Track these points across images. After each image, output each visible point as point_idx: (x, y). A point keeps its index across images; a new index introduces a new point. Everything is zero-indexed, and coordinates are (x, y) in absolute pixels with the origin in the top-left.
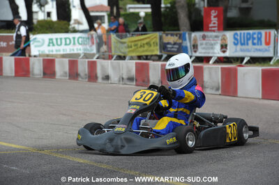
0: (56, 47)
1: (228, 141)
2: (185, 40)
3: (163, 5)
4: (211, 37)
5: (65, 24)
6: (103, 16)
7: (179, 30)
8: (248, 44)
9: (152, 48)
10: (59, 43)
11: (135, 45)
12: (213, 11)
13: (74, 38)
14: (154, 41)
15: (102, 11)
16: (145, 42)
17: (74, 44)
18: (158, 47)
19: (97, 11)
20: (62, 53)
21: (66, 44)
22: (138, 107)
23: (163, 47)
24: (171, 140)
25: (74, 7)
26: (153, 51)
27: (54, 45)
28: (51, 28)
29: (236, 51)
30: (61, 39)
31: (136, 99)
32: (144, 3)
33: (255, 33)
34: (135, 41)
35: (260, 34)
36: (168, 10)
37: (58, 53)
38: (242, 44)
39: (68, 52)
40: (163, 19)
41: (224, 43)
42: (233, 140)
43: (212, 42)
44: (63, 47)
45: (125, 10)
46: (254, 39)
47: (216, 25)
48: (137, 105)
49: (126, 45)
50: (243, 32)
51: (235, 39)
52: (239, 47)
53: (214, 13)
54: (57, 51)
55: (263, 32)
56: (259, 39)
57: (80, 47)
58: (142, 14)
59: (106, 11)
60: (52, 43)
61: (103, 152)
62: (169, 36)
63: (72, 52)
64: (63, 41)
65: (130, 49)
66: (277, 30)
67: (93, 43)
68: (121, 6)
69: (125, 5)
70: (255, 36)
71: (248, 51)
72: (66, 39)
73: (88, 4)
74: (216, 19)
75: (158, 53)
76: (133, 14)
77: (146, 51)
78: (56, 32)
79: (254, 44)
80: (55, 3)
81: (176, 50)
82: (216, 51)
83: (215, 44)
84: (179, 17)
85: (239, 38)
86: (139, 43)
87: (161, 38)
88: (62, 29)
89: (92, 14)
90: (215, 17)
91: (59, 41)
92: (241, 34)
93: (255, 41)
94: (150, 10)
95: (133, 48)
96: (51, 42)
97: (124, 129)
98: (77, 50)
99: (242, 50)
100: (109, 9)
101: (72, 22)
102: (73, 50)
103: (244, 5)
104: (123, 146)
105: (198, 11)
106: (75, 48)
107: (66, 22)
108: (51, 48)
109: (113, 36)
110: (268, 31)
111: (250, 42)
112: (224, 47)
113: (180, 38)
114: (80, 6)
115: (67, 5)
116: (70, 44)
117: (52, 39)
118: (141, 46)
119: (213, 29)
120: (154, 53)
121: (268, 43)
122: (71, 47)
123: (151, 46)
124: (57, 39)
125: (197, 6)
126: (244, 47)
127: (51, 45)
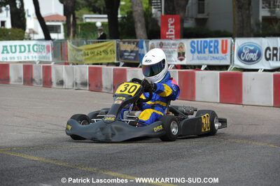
0: (11, 55)
1: (203, 131)
2: (142, 48)
3: (119, 16)
4: (168, 44)
5: (20, 32)
6: (59, 26)
7: (136, 38)
8: (204, 52)
9: (109, 56)
10: (14, 50)
11: (93, 53)
12: (171, 19)
13: (29, 46)
14: (110, 48)
15: (58, 21)
16: (102, 49)
17: (29, 51)
18: (115, 55)
19: (53, 21)
20: (16, 60)
21: (20, 52)
22: (124, 99)
23: (120, 55)
24: (158, 128)
25: (29, 16)
26: (110, 59)
27: (8, 52)
28: (5, 36)
29: (193, 59)
30: (15, 46)
31: (121, 91)
32: (100, 14)
33: (211, 42)
34: (92, 49)
35: (217, 42)
36: (125, 20)
37: (13, 60)
38: (199, 52)
39: (23, 60)
40: (120, 29)
41: (181, 51)
42: (207, 130)
43: (170, 50)
44: (18, 54)
45: (82, 20)
46: (211, 47)
47: (173, 33)
48: (123, 97)
49: (82, 53)
50: (200, 40)
51: (192, 47)
52: (196, 54)
53: (171, 21)
54: (11, 58)
55: (220, 40)
56: (216, 47)
57: (36, 54)
58: (99, 24)
59: (62, 21)
60: (7, 50)
61: (95, 140)
62: (126, 44)
63: (27, 60)
64: (18, 48)
65: (87, 57)
66: (233, 38)
67: (49, 51)
68: (77, 16)
69: (81, 15)
70: (212, 44)
71: (205, 58)
72: (20, 46)
73: (43, 13)
74: (173, 27)
75: (116, 61)
76: (89, 23)
77: (103, 59)
78: (10, 40)
79: (210, 52)
80: (9, 12)
81: (133, 58)
82: (173, 59)
83: (172, 52)
84: (136, 26)
85: (196, 46)
86: (96, 51)
87: (118, 46)
88: (17, 36)
89: (47, 23)
90: (172, 25)
91: (13, 48)
92: (198, 42)
93: (212, 49)
94: (106, 20)
95: (90, 55)
96: (5, 49)
97: (113, 119)
98: (32, 57)
99: (198, 58)
100: (65, 18)
101: (27, 31)
102: (28, 58)
103: (200, 16)
104: (113, 135)
105: (155, 21)
106: (30, 55)
107: (20, 30)
108: (5, 55)
109: (69, 44)
110: (225, 39)
111: (207, 50)
112: (181, 55)
113: (137, 45)
114: (35, 16)
115: (21, 15)
116: (25, 51)
117: (6, 47)
118: (98, 53)
119: (170, 37)
120: (111, 61)
121: (224, 52)
122: (25, 54)
123: (108, 53)
124: (11, 46)
125: (154, 16)
126: (200, 55)
127: (5, 52)
